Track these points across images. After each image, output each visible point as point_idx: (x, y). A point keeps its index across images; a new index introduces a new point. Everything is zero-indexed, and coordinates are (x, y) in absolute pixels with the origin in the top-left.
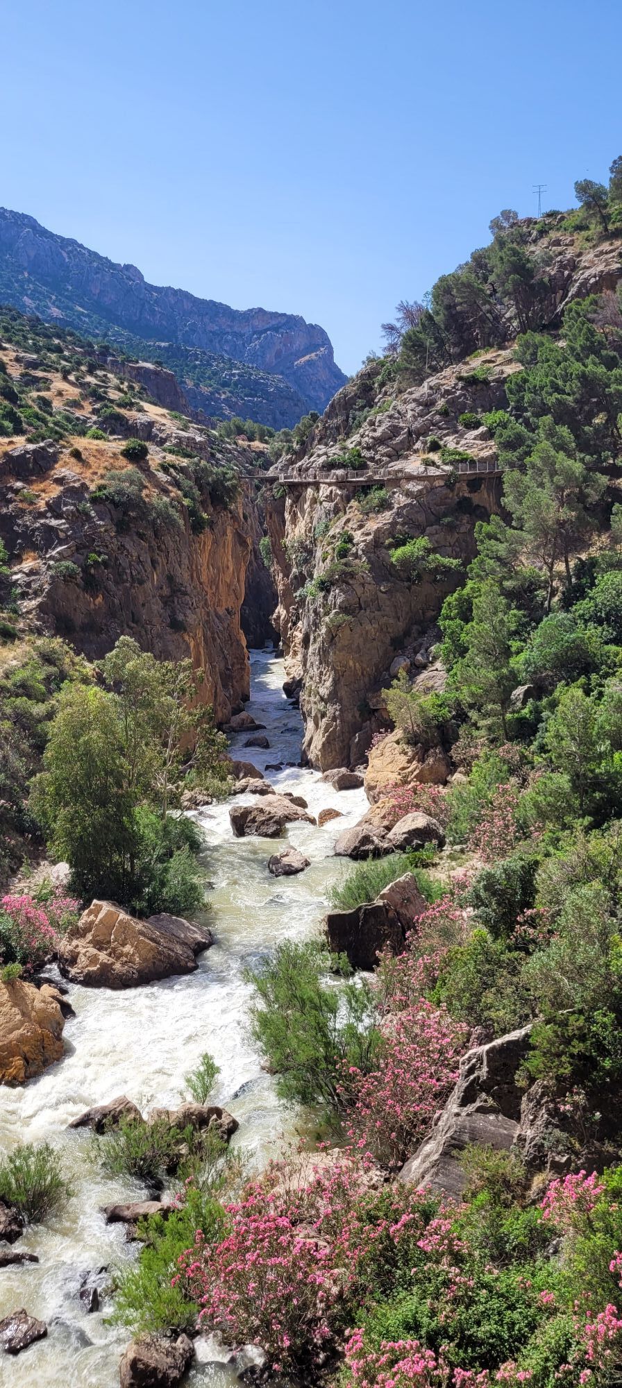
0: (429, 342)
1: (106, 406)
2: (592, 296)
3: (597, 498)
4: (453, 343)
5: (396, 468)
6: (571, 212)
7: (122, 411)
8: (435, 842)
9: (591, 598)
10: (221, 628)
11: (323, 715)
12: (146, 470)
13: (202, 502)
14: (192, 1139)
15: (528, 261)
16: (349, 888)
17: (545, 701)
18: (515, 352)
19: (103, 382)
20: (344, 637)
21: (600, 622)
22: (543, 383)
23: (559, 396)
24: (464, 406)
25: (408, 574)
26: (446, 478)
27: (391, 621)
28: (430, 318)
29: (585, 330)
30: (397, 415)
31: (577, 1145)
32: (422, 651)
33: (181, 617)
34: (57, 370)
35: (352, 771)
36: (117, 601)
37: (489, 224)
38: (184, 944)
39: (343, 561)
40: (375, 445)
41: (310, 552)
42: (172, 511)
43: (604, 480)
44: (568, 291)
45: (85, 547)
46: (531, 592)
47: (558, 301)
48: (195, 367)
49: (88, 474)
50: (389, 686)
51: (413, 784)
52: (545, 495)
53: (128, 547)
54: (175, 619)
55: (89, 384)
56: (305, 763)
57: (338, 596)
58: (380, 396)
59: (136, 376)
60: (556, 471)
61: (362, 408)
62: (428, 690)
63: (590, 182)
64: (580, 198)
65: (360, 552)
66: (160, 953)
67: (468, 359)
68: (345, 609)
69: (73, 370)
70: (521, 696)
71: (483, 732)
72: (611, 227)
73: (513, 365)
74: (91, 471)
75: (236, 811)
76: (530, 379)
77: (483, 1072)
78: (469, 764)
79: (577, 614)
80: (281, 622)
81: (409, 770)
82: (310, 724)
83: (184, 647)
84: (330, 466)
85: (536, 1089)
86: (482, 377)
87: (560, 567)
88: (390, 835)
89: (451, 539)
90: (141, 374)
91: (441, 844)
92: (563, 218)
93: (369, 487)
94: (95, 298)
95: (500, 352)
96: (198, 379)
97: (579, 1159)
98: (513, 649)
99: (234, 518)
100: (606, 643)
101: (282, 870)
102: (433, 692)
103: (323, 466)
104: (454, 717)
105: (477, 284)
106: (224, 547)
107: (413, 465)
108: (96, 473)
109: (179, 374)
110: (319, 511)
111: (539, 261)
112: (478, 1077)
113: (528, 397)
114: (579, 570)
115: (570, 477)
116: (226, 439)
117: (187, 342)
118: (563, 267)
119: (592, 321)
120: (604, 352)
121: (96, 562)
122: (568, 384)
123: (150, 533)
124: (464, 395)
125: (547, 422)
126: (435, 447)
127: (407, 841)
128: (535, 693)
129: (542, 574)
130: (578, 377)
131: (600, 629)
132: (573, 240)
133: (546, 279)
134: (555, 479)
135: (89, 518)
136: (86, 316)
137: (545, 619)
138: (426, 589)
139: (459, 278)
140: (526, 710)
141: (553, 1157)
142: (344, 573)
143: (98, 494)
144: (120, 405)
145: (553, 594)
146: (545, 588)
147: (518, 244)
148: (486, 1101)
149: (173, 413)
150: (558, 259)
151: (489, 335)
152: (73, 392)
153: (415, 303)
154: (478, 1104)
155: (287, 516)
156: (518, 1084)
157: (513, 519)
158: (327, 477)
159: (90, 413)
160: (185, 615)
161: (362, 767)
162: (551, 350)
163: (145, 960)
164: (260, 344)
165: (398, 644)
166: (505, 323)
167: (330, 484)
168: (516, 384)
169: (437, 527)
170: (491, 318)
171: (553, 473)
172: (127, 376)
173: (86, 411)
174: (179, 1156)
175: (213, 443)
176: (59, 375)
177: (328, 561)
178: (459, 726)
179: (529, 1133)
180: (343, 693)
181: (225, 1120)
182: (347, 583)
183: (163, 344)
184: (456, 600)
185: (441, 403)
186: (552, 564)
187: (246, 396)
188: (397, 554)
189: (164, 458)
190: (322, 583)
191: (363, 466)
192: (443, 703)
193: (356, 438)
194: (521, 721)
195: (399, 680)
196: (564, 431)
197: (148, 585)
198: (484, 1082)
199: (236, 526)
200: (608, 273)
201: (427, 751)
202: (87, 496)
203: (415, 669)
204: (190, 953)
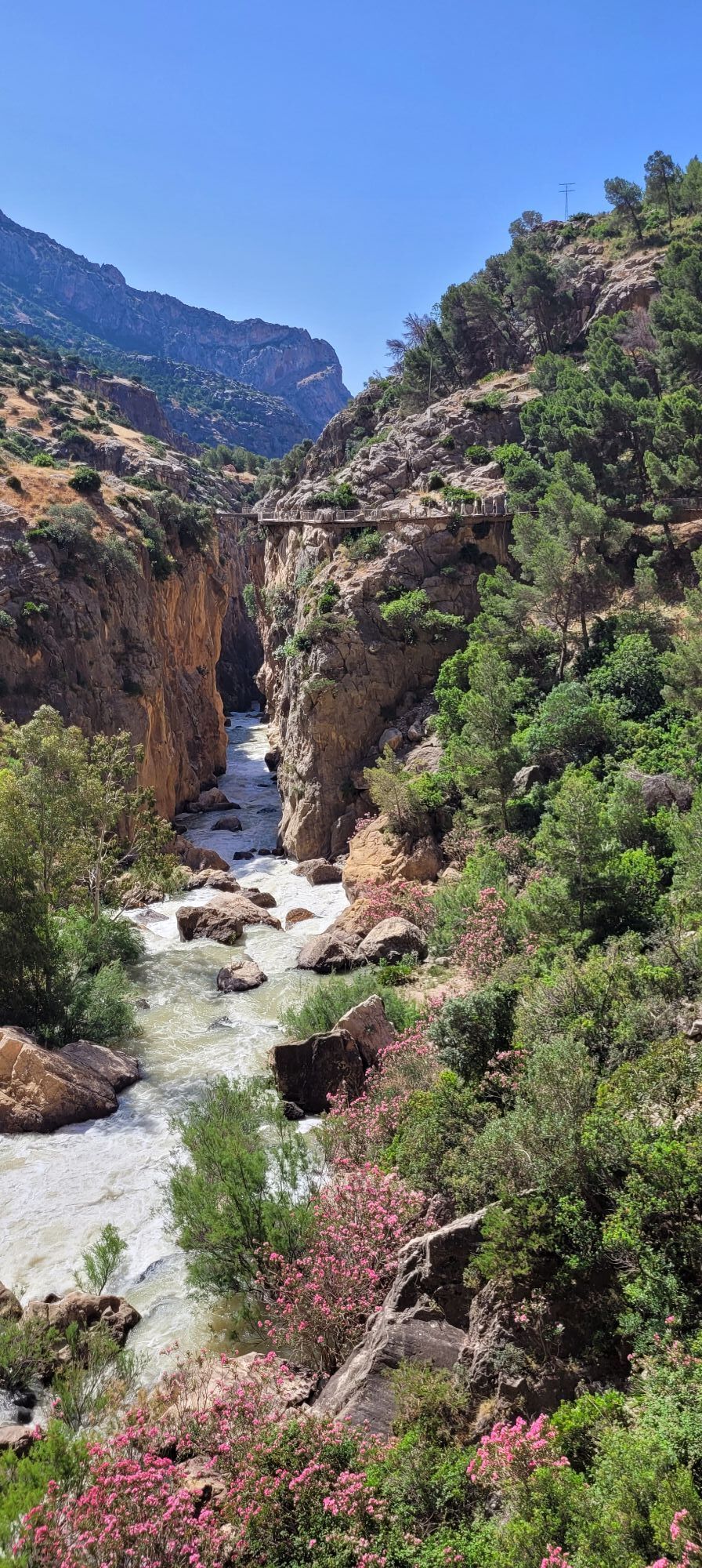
0: (435, 362)
1: (69, 428)
2: (621, 312)
3: (619, 548)
4: (463, 365)
5: (391, 508)
6: (603, 215)
7: (88, 434)
8: (414, 953)
9: (608, 665)
10: (189, 690)
11: (301, 796)
12: (99, 504)
13: (168, 543)
14: (76, 1341)
15: (550, 270)
16: (307, 1011)
17: (551, 784)
18: (532, 376)
19: (67, 399)
20: (326, 706)
21: (618, 693)
22: (561, 414)
23: (578, 429)
24: (472, 437)
25: (402, 633)
26: (449, 521)
27: (381, 687)
28: (437, 333)
29: (610, 353)
30: (394, 446)
31: (534, 1366)
32: (417, 723)
33: (136, 678)
34: (13, 384)
35: (332, 861)
36: (59, 659)
37: (509, 227)
38: (103, 1079)
39: (326, 616)
40: (367, 481)
41: (292, 604)
42: (128, 554)
43: (628, 527)
44: (595, 307)
45: (21, 594)
46: (543, 655)
47: (584, 318)
48: (182, 385)
49: (28, 507)
50: (373, 765)
51: (397, 881)
52: (559, 544)
53: (73, 594)
54: (130, 681)
55: (49, 401)
56: (281, 852)
57: (319, 657)
58: (381, 423)
59: (110, 393)
60: (572, 516)
61: (360, 437)
62: (421, 768)
63: (622, 180)
64: (610, 199)
65: (346, 606)
66: (70, 1092)
67: (479, 382)
68: (327, 672)
69: (32, 384)
70: (526, 779)
71: (479, 821)
72: (645, 234)
73: (530, 391)
74: (31, 504)
75: (184, 912)
76: (548, 408)
77: (425, 1268)
78: (463, 858)
79: (592, 683)
80: (267, 682)
81: (394, 863)
82: (287, 806)
83: (139, 713)
84: (315, 504)
85: (488, 1290)
86: (493, 405)
87: (575, 628)
88: (363, 945)
89: (453, 593)
90: (115, 391)
91: (422, 956)
92: (592, 223)
93: (360, 530)
94: (69, 302)
95: (516, 376)
96: (186, 399)
97: (537, 1381)
98: (518, 723)
99: (209, 562)
100: (624, 718)
101: (229, 984)
102: (424, 773)
103: (308, 504)
104: (448, 802)
105: (492, 296)
106: (195, 596)
107: (411, 504)
108: (37, 507)
109: (163, 392)
110: (302, 557)
111: (563, 270)
112: (420, 1275)
113: (543, 428)
114: (597, 631)
115: (587, 522)
116: (210, 469)
117: (174, 355)
118: (589, 278)
119: (619, 342)
120: (632, 379)
121: (34, 612)
122: (588, 414)
123: (100, 579)
124: (472, 424)
125: (563, 458)
126: (437, 484)
127: (383, 951)
128: (542, 776)
129: (554, 635)
130: (600, 407)
131: (617, 701)
132: (602, 248)
133: (570, 293)
134: (571, 525)
135: (27, 560)
136: (58, 323)
137: (554, 689)
138: (422, 650)
139: (470, 288)
140: (530, 796)
141: (504, 1380)
142: (326, 630)
143: (38, 531)
144: (85, 427)
145: (566, 659)
146: (558, 651)
147: (541, 250)
148: (427, 1305)
149: (148, 437)
150: (585, 269)
151: (506, 355)
152: (30, 410)
153: (425, 316)
154: (418, 1308)
155: (267, 561)
156: (467, 1285)
157: (521, 571)
158: (312, 517)
159: (50, 435)
160: (142, 677)
161: (344, 857)
162: (572, 375)
163: (52, 1101)
164: (258, 360)
165: (389, 714)
166: (523, 342)
167: (315, 525)
168: (532, 413)
169: (437, 578)
170: (508, 336)
171: (569, 518)
172: (100, 393)
173: (45, 433)
174: (58, 1362)
175: (194, 473)
176: (15, 390)
177: (309, 615)
178: (453, 813)
179: (478, 1347)
180: (324, 770)
181: (123, 1313)
182: (331, 642)
183: (145, 358)
184: (455, 665)
185: (445, 433)
186: (566, 624)
187: (240, 419)
188: (388, 609)
189: (124, 490)
190: (302, 641)
191: (354, 505)
192: (436, 785)
193: (347, 471)
194: (524, 808)
195: (384, 758)
196: (583, 469)
197: (98, 640)
198: (426, 1280)
199: (211, 572)
200: (640, 287)
201: (415, 841)
202: (25, 533)
203: (409, 743)
204: (110, 1091)
